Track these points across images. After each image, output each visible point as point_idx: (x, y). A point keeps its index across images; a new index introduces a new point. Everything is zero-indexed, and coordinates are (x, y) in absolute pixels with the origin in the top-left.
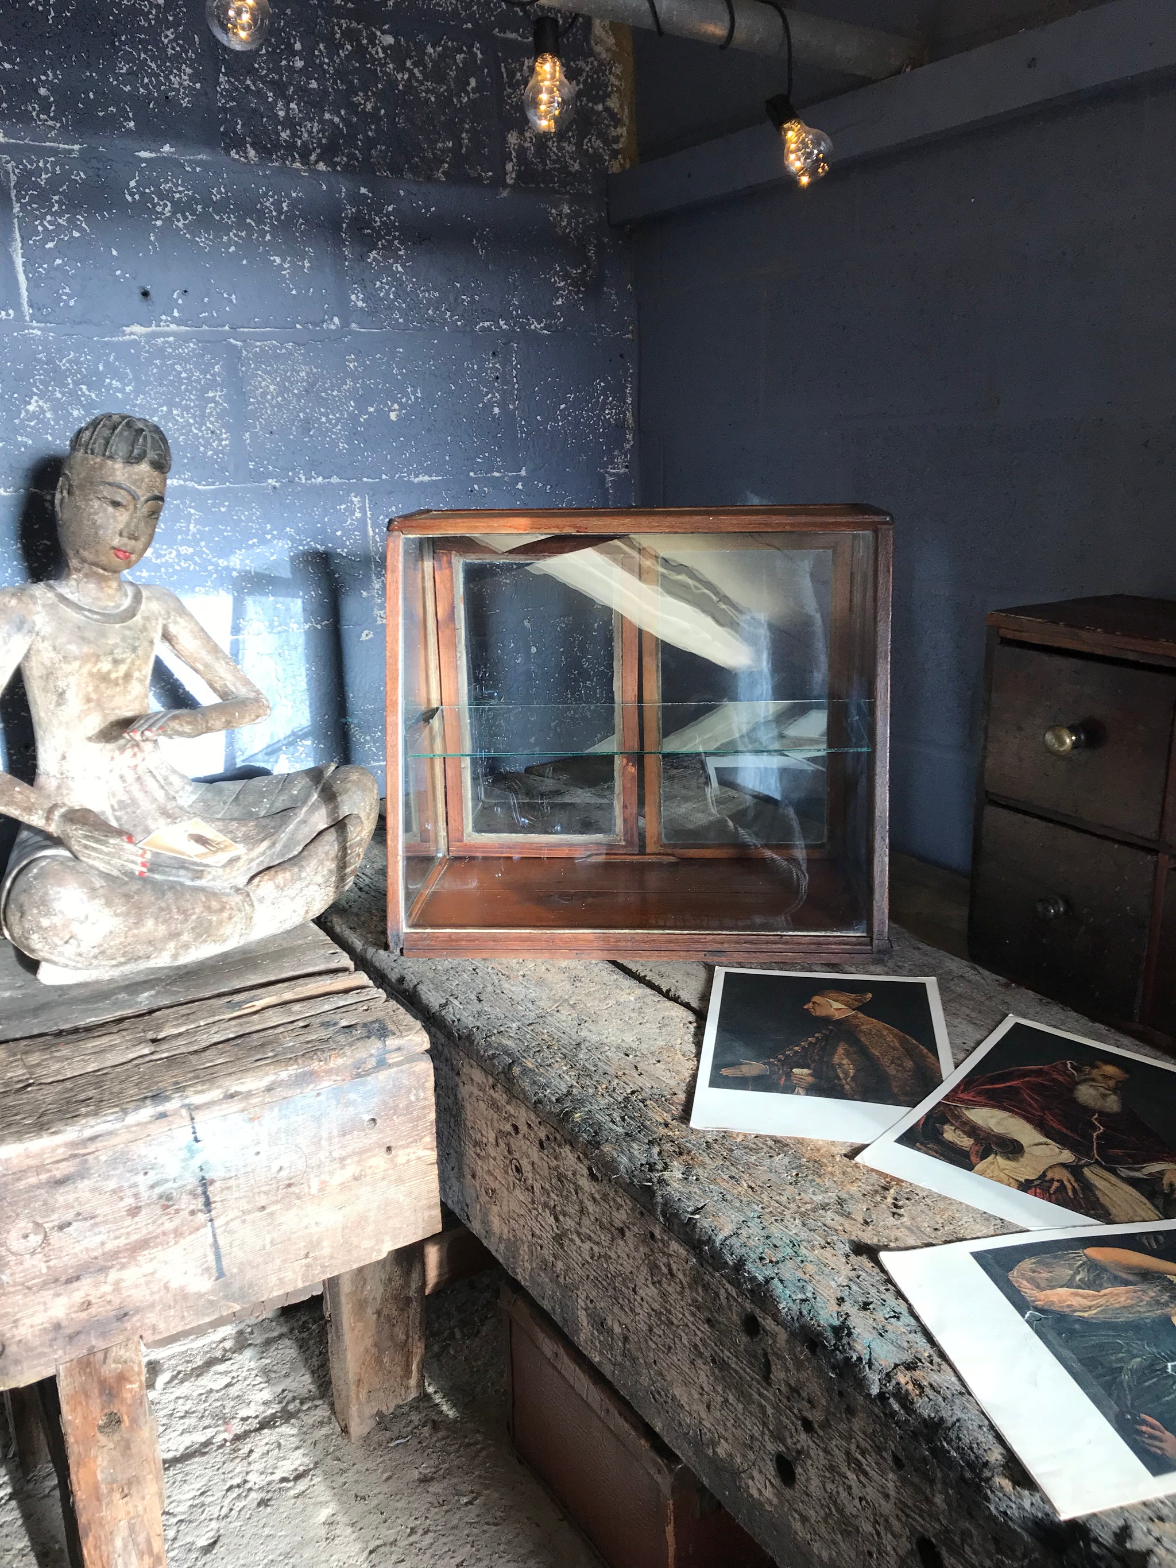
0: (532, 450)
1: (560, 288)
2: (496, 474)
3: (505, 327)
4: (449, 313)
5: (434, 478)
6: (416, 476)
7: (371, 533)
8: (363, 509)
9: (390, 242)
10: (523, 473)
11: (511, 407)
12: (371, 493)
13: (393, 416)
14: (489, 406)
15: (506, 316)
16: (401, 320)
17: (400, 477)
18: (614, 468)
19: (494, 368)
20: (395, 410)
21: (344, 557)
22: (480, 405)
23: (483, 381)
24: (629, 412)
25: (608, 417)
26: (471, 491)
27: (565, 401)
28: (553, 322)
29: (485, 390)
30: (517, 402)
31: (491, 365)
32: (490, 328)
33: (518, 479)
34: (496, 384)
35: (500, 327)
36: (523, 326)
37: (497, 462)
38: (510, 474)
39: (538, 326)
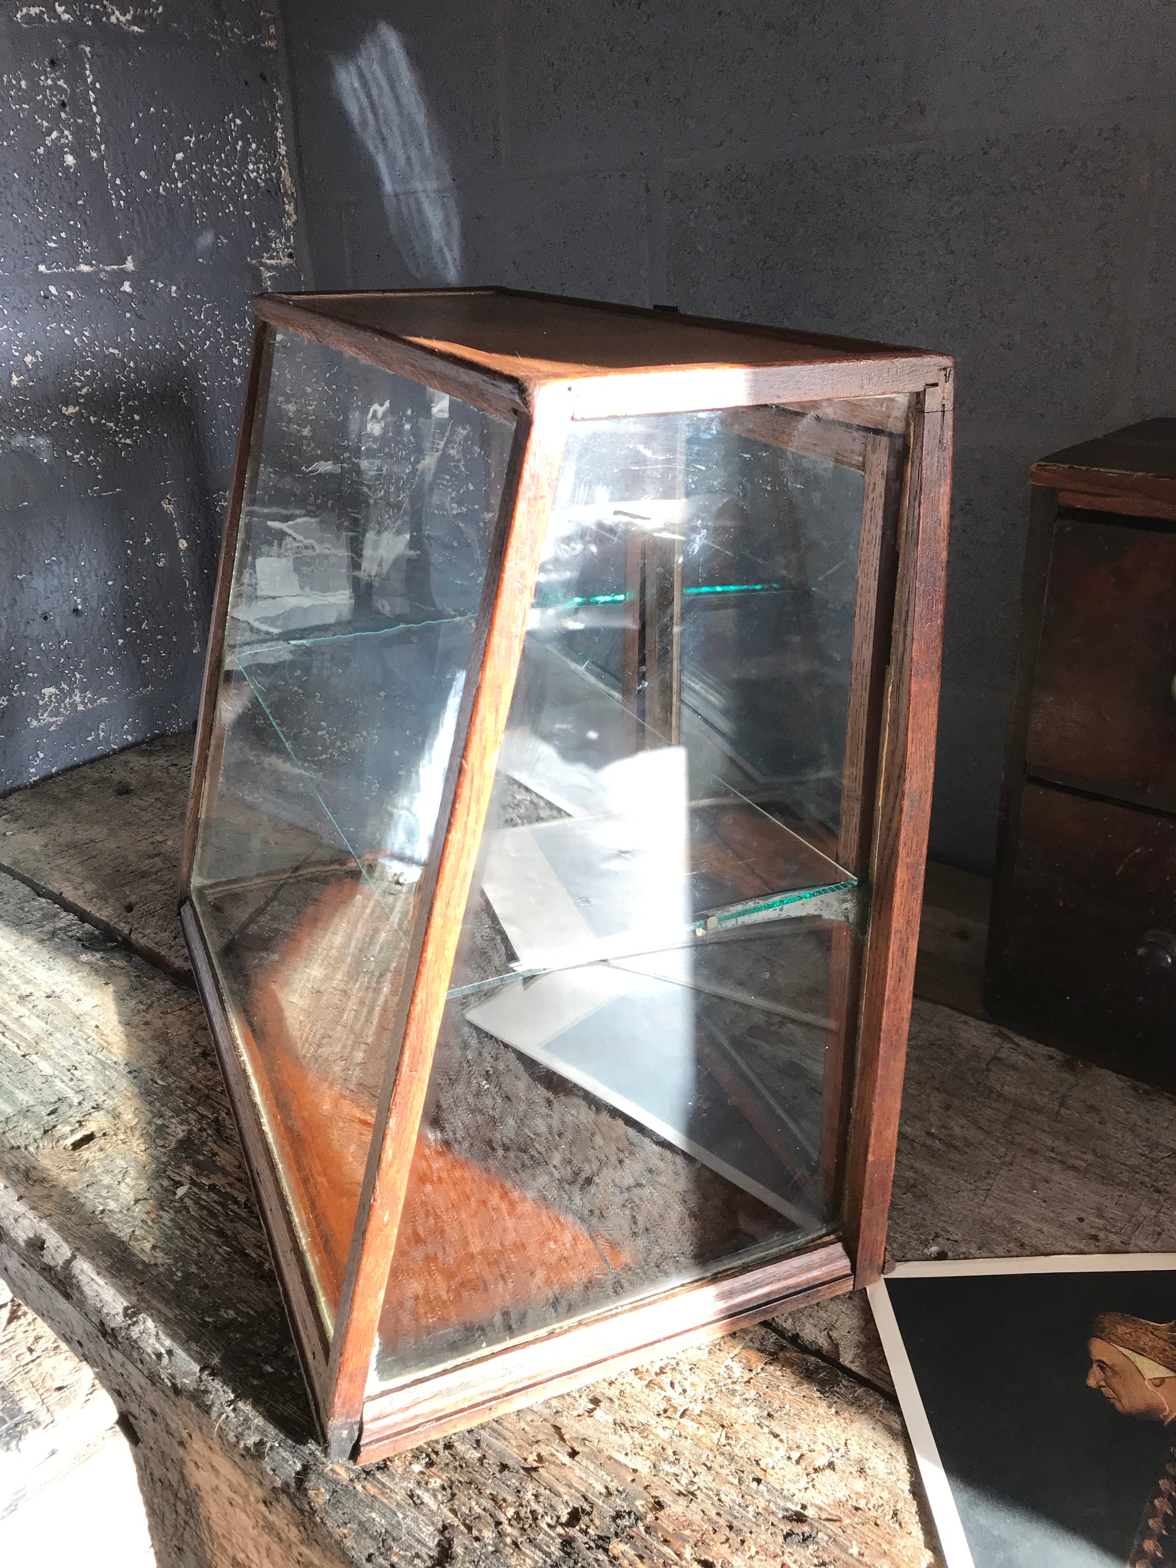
0: (138, 229)
2: (85, 268)
3: (66, 17)
10: (129, 265)
11: (94, 155)
14: (56, 153)
18: (271, 258)
19: (55, 86)
22: (41, 150)
23: (40, 109)
24: (284, 168)
25: (253, 175)
26: (46, 297)
27: (183, 147)
28: (146, 12)
29: (45, 124)
30: (103, 147)
31: (49, 82)
32: (39, 17)
33: (122, 276)
34: (63, 115)
35: (59, 17)
36: (96, 17)
37: (83, 247)
38: (108, 268)
39: (122, 19)
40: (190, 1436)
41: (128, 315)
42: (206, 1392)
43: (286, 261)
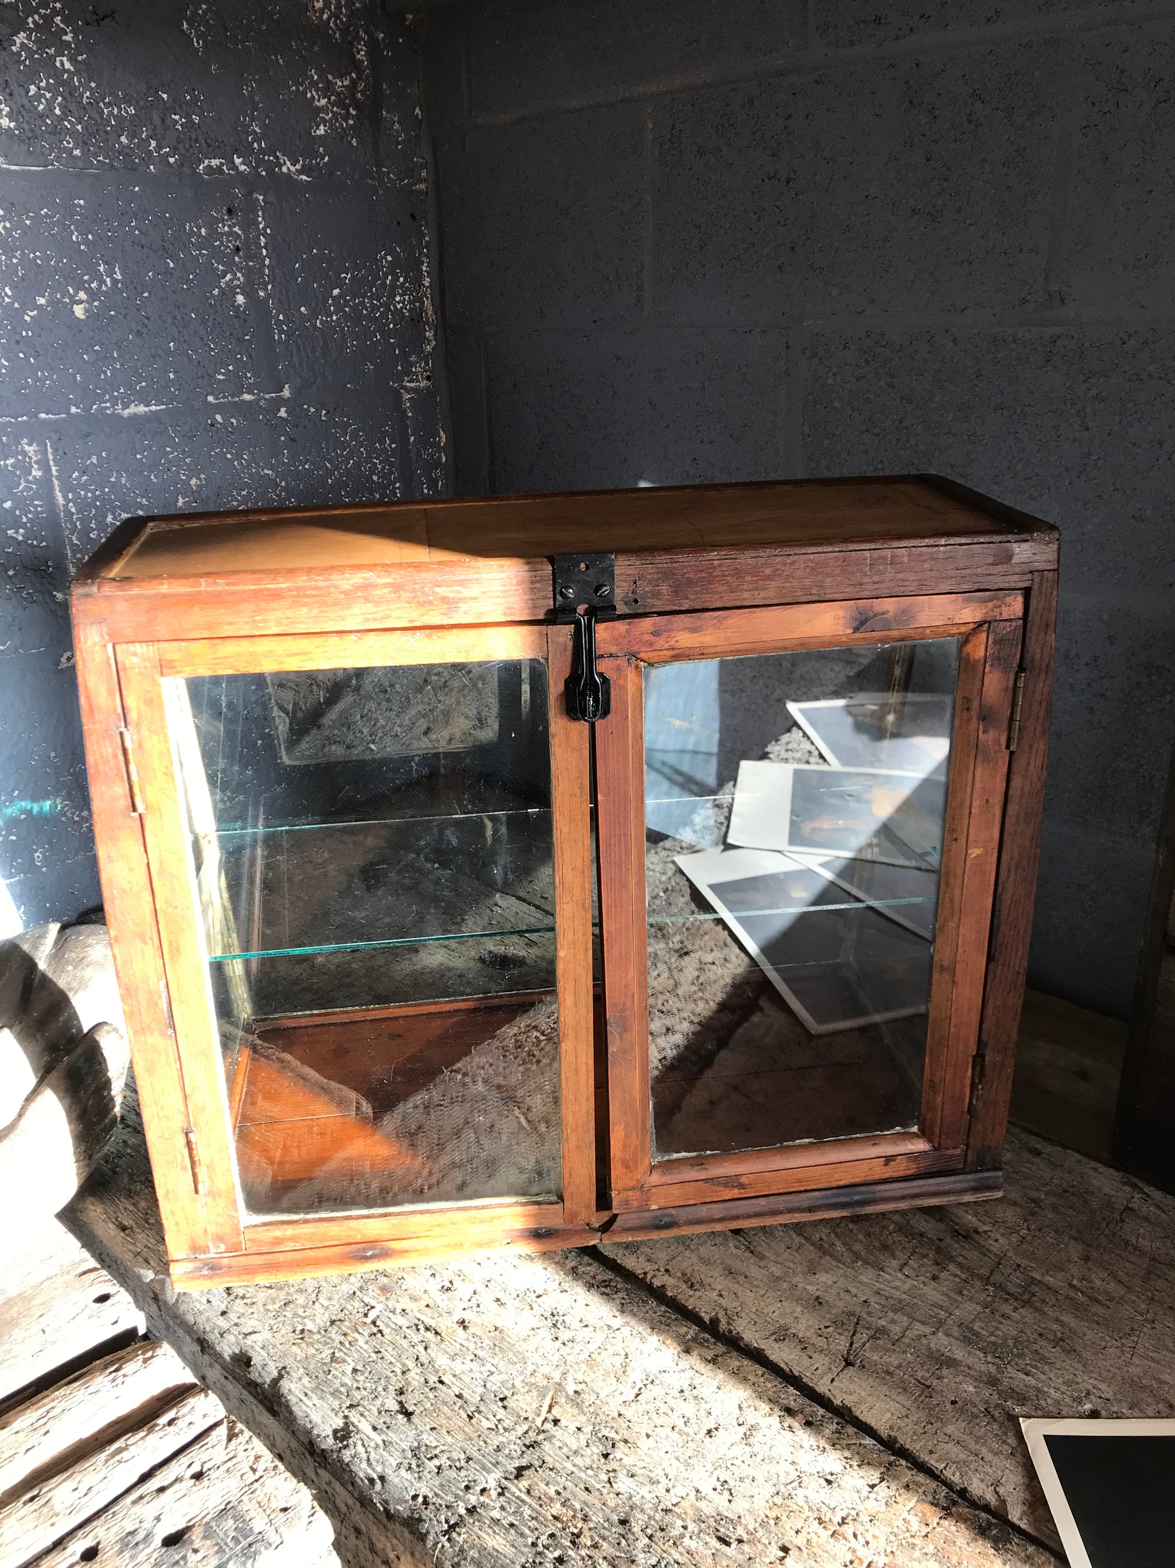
0: (296, 359)
1: (320, 110)
2: (247, 397)
3: (242, 168)
4: (153, 143)
5: (153, 408)
6: (126, 406)
7: (61, 501)
8: (44, 465)
9: (48, 20)
10: (286, 393)
11: (262, 294)
12: (55, 437)
13: (79, 311)
14: (229, 293)
15: (245, 151)
16: (77, 152)
17: (102, 409)
18: (411, 381)
19: (231, 233)
20: (81, 302)
21: (19, 543)
22: (216, 292)
23: (217, 254)
24: (427, 298)
25: (399, 306)
26: (212, 425)
27: (339, 283)
28: (314, 162)
29: (221, 267)
30: (270, 287)
31: (226, 229)
32: (219, 168)
33: (280, 402)
34: (237, 259)
35: (236, 168)
36: (270, 167)
37: (247, 378)
38: (267, 396)
39: (292, 168)
40: (398, 1558)
41: (283, 438)
42: (420, 1520)
43: (424, 384)
